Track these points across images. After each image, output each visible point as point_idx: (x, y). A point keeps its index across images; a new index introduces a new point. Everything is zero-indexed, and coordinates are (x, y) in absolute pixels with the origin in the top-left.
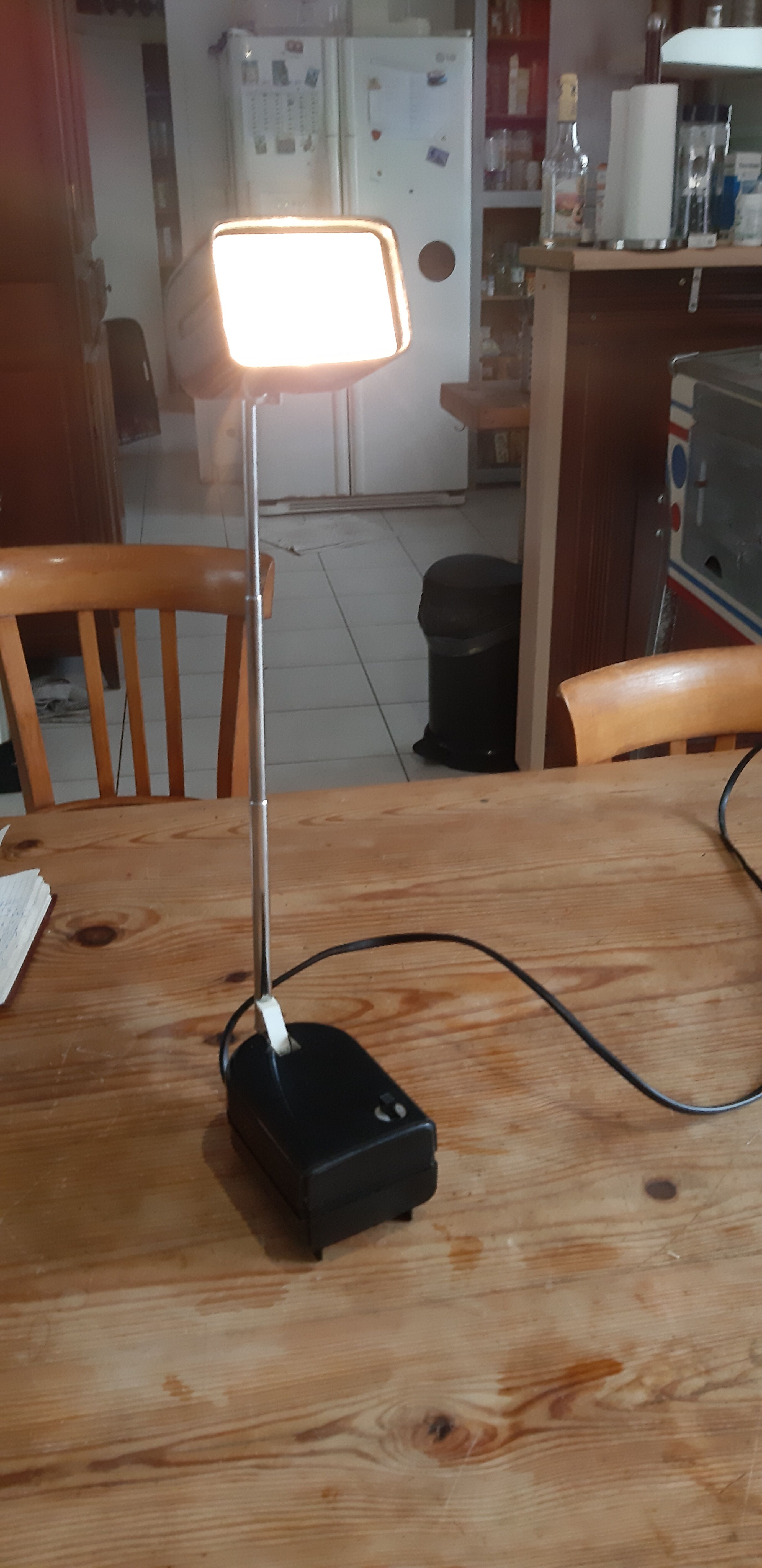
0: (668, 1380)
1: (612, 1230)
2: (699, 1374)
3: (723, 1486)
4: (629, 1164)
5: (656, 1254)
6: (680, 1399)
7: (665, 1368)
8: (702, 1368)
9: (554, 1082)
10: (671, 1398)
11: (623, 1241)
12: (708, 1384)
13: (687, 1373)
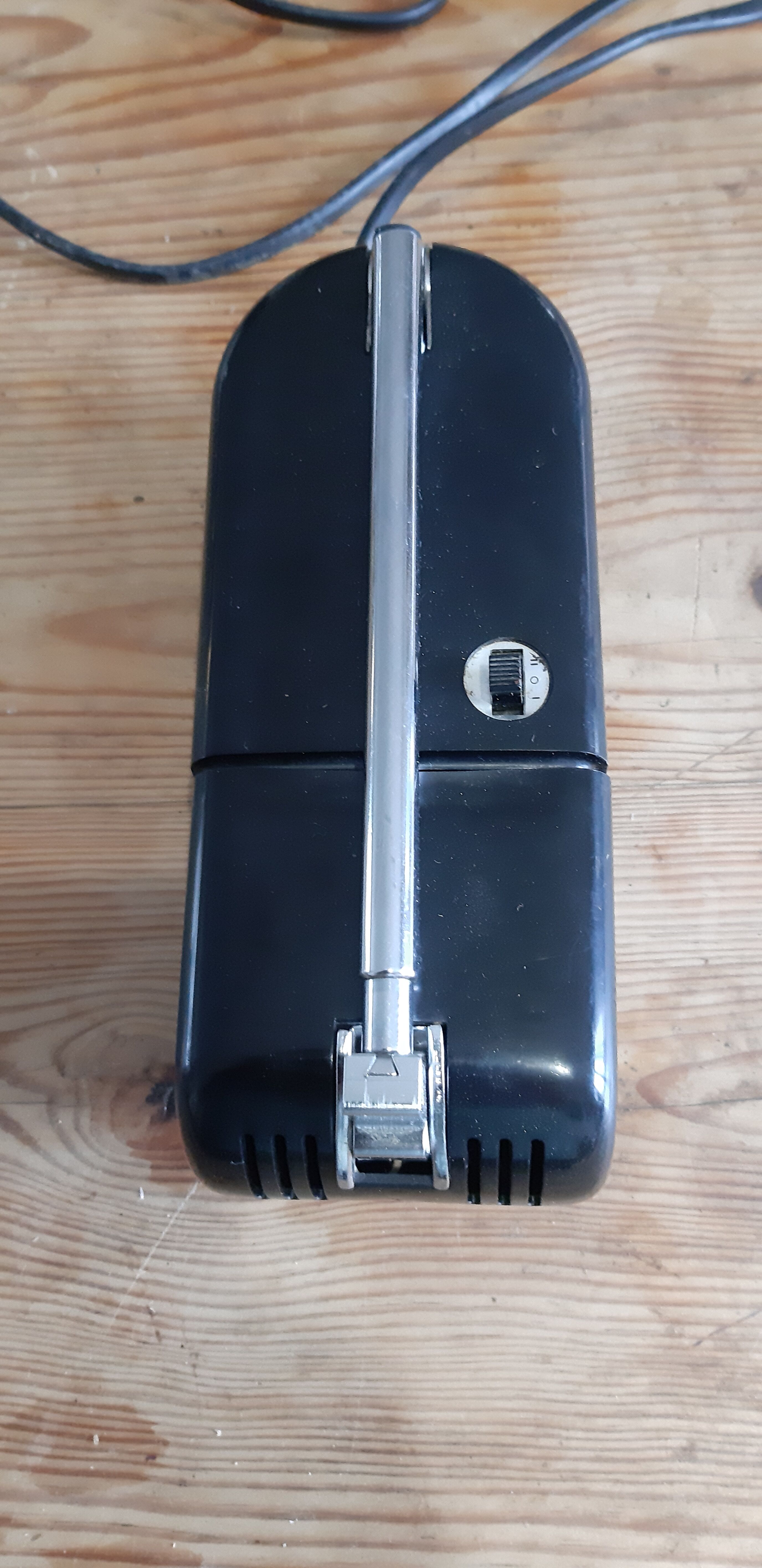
0: (663, 1060)
1: (648, 680)
2: (734, 1058)
3: (704, 1331)
4: (733, 511)
5: (726, 751)
6: (674, 1111)
7: (664, 1031)
8: (744, 1047)
9: (627, 271)
10: (656, 1104)
11: (664, 708)
12: (745, 1084)
13: (707, 1053)
